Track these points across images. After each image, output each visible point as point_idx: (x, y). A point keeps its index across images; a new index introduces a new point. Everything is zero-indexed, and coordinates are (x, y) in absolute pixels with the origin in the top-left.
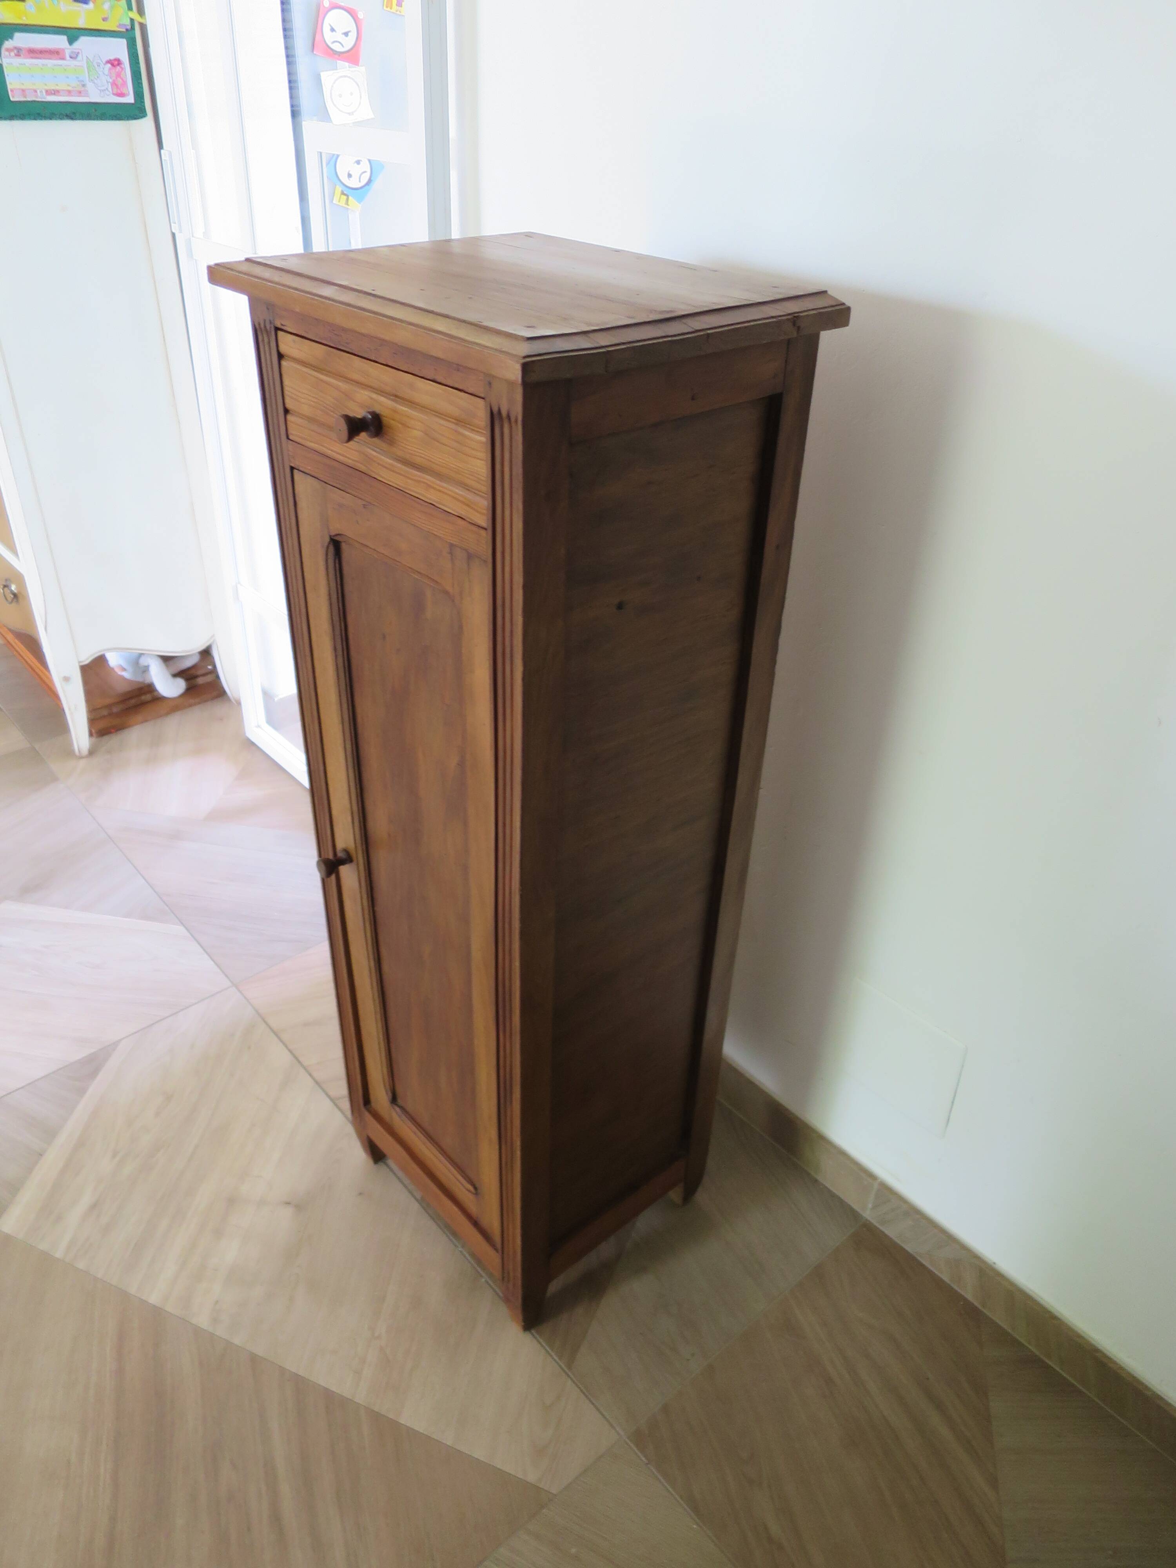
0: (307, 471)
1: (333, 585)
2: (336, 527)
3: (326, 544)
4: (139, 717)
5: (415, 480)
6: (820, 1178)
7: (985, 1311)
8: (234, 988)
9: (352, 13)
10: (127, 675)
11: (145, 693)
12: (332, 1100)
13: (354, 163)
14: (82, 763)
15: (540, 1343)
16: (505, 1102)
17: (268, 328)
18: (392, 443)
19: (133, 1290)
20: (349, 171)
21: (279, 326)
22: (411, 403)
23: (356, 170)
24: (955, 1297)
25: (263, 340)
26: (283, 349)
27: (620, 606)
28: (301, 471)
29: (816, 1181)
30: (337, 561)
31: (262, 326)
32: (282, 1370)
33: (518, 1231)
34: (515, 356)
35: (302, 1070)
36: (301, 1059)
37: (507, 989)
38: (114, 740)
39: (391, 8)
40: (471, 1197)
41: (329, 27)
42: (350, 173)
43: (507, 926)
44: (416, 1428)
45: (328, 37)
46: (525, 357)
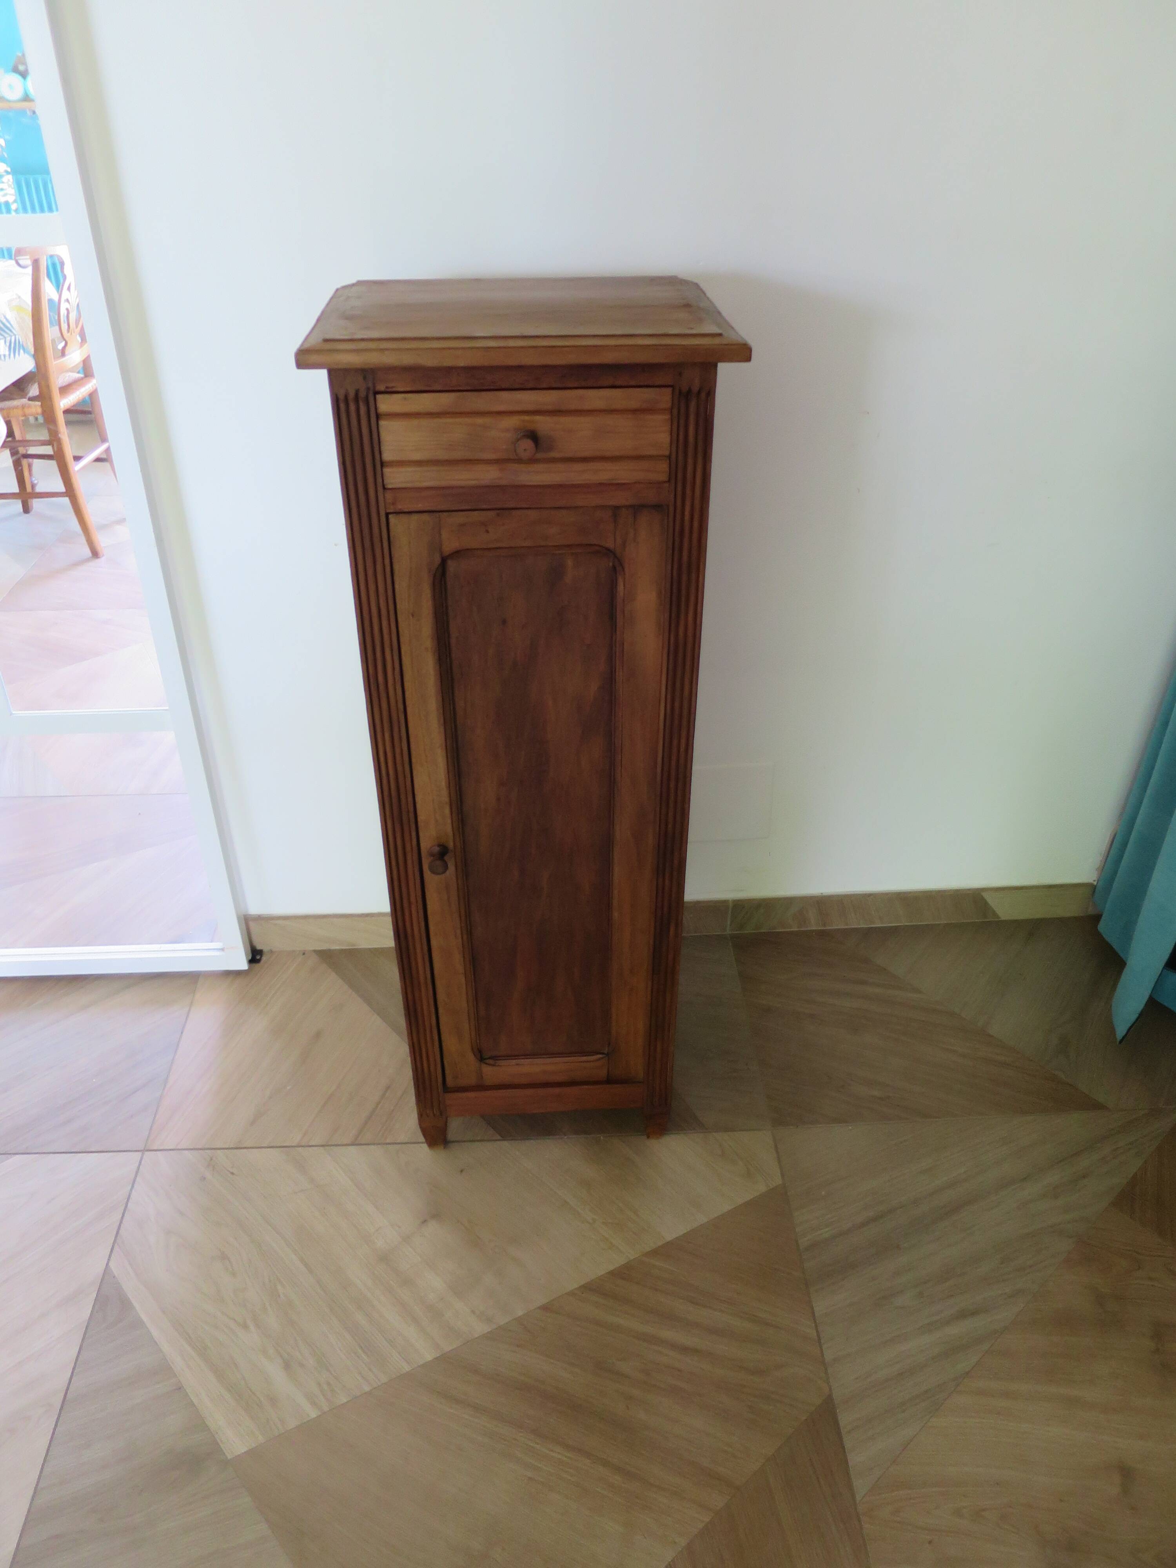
0: (414, 510)
1: (439, 601)
2: (453, 546)
3: (436, 567)
8: (147, 1153)
21: (382, 389)
25: (348, 410)
26: (384, 409)
28: (403, 513)
31: (351, 396)
35: (300, 1149)
36: (288, 1144)
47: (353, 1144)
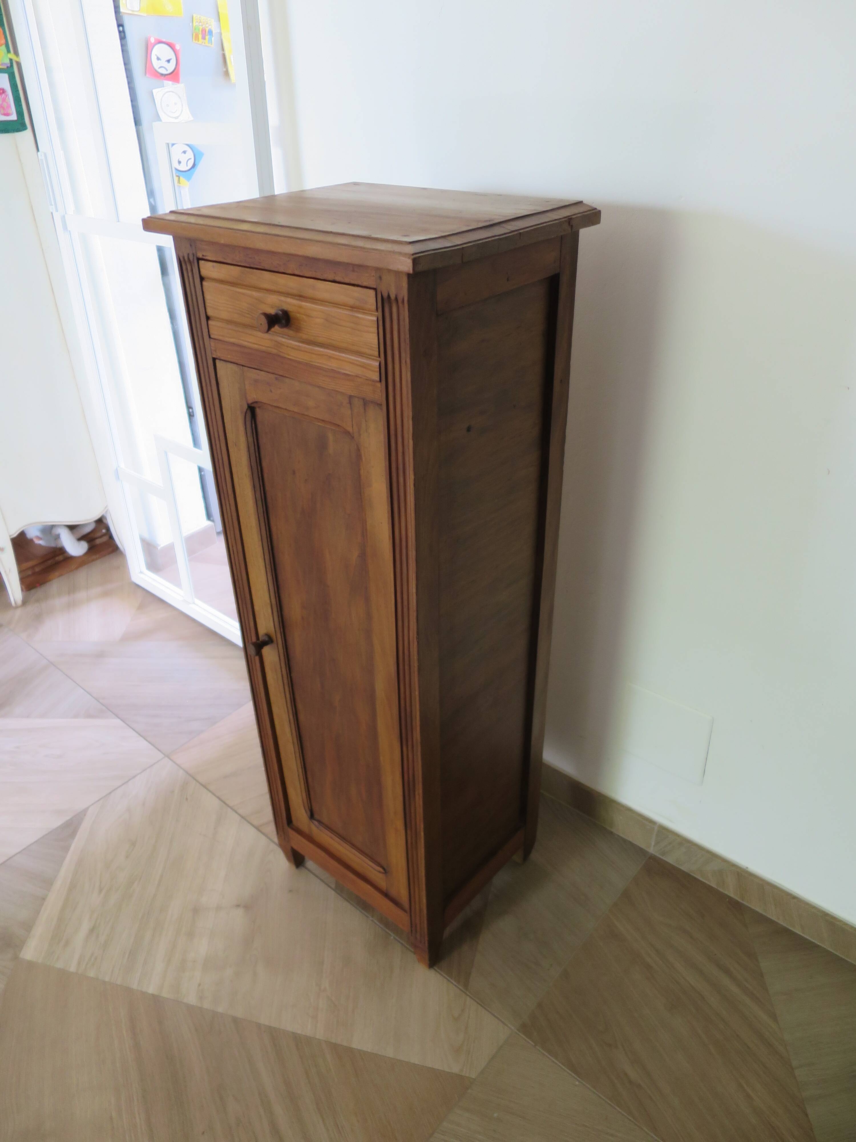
0: (227, 359)
1: (251, 440)
2: (253, 396)
3: (245, 410)
4: (57, 573)
5: (316, 354)
6: (614, 830)
7: (745, 903)
8: (166, 758)
9: (171, 46)
10: (41, 542)
11: (58, 555)
12: (257, 828)
13: (182, 153)
14: (18, 612)
15: (442, 975)
16: (410, 799)
17: (191, 259)
18: (298, 330)
19: (135, 986)
20: (179, 159)
21: (201, 256)
22: (313, 300)
23: (184, 158)
24: (722, 897)
25: (187, 269)
26: (204, 273)
27: (469, 429)
28: (223, 360)
29: (612, 833)
30: (253, 422)
31: (186, 258)
32: (259, 1026)
33: (424, 893)
34: (406, 254)
35: (229, 809)
36: (227, 802)
37: (408, 714)
38: (39, 592)
39: (198, 41)
40: (381, 876)
41: (156, 57)
42: (180, 160)
43: (407, 667)
44: (365, 1049)
45: (156, 64)
46: (413, 255)
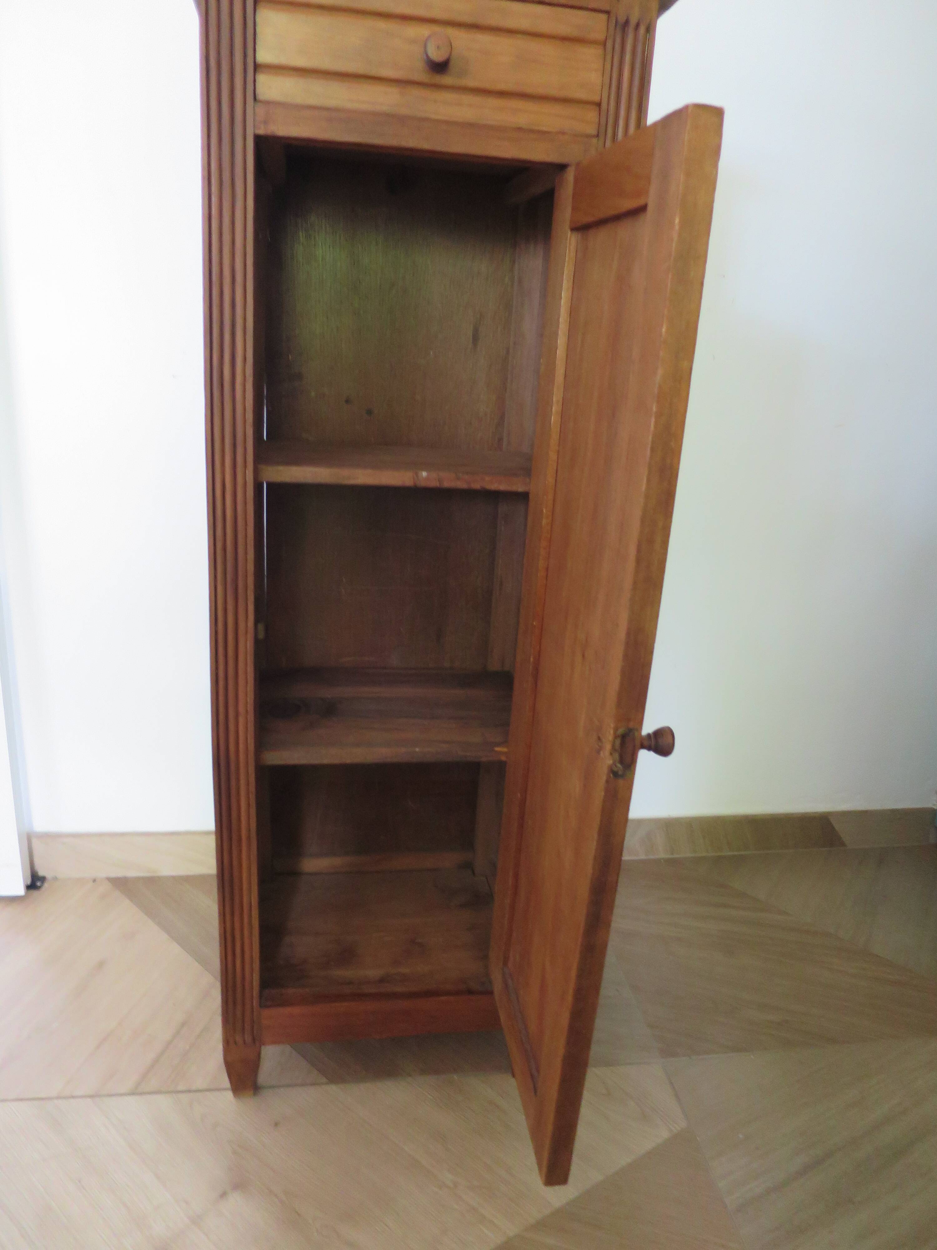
7: (675, 856)
24: (656, 862)
47: (132, 1093)
